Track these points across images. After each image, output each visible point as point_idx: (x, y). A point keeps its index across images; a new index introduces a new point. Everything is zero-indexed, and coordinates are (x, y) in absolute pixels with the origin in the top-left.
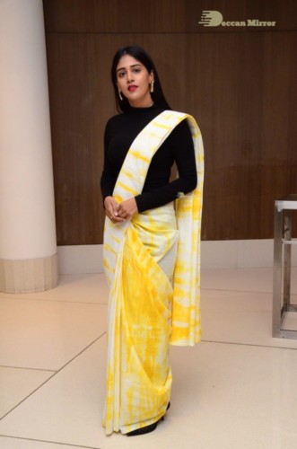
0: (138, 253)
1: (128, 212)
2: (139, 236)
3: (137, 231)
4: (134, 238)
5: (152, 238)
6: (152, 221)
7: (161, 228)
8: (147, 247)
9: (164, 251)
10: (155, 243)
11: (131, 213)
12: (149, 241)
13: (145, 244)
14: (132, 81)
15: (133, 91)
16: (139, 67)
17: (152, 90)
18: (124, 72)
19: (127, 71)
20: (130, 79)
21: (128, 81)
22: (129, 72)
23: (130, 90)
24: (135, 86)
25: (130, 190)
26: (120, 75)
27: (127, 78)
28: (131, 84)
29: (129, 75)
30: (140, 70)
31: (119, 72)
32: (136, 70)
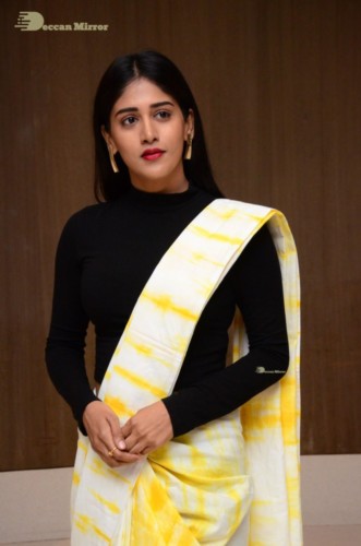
0: (168, 537)
1: (150, 438)
2: (169, 496)
3: (161, 483)
4: (157, 500)
5: (201, 501)
6: (196, 456)
7: (219, 474)
8: (189, 523)
9: (228, 532)
10: (208, 511)
11: (159, 440)
12: (193, 508)
13: (184, 515)
14: (155, 140)
15: (154, 161)
16: (167, 107)
17: (189, 156)
18: (133, 116)
19: (140, 116)
20: (150, 135)
21: (144, 138)
22: (147, 119)
23: (147, 159)
24: (161, 152)
25: (146, 385)
26: (123, 123)
27: (143, 132)
28: (151, 147)
29: (147, 126)
30: (169, 114)
31: (121, 116)
32: (163, 115)
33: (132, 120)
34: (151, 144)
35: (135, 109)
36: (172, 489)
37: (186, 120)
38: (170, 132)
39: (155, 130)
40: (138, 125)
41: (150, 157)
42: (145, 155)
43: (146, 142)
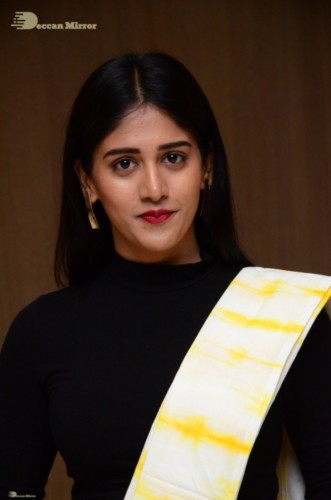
14: (164, 198)
16: (183, 149)
18: (128, 159)
19: (142, 160)
20: (155, 189)
21: (145, 194)
22: (151, 166)
23: (150, 221)
24: (169, 213)
26: (113, 166)
28: (156, 208)
29: (151, 176)
30: (184, 158)
31: (112, 158)
32: (173, 159)
33: (125, 165)
34: (156, 203)
35: (136, 151)
38: (183, 183)
39: (163, 183)
40: (138, 175)
42: (143, 216)
43: (147, 200)
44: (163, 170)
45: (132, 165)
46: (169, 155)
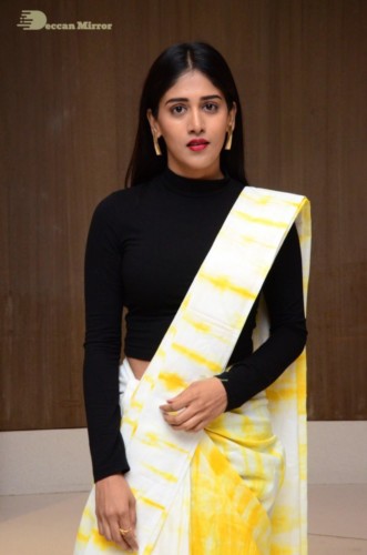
2: (228, 460)
3: (221, 449)
5: (260, 462)
6: (247, 424)
8: (249, 483)
12: (253, 469)
13: (243, 477)
14: (202, 131)
15: (198, 152)
16: (216, 100)
17: (229, 147)
18: (180, 106)
19: (190, 107)
20: (197, 125)
21: (191, 129)
22: (195, 110)
23: (193, 150)
24: (206, 143)
25: (204, 361)
26: (171, 110)
27: (191, 122)
28: (198, 138)
29: (195, 116)
30: (217, 108)
31: (171, 105)
32: (209, 107)
33: (179, 110)
34: (198, 135)
35: (185, 100)
36: (230, 454)
37: (229, 114)
38: (215, 124)
40: (187, 117)
41: (196, 147)
42: (190, 145)
43: (192, 132)
44: (203, 114)
45: (183, 110)
46: (207, 104)
